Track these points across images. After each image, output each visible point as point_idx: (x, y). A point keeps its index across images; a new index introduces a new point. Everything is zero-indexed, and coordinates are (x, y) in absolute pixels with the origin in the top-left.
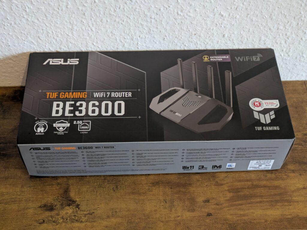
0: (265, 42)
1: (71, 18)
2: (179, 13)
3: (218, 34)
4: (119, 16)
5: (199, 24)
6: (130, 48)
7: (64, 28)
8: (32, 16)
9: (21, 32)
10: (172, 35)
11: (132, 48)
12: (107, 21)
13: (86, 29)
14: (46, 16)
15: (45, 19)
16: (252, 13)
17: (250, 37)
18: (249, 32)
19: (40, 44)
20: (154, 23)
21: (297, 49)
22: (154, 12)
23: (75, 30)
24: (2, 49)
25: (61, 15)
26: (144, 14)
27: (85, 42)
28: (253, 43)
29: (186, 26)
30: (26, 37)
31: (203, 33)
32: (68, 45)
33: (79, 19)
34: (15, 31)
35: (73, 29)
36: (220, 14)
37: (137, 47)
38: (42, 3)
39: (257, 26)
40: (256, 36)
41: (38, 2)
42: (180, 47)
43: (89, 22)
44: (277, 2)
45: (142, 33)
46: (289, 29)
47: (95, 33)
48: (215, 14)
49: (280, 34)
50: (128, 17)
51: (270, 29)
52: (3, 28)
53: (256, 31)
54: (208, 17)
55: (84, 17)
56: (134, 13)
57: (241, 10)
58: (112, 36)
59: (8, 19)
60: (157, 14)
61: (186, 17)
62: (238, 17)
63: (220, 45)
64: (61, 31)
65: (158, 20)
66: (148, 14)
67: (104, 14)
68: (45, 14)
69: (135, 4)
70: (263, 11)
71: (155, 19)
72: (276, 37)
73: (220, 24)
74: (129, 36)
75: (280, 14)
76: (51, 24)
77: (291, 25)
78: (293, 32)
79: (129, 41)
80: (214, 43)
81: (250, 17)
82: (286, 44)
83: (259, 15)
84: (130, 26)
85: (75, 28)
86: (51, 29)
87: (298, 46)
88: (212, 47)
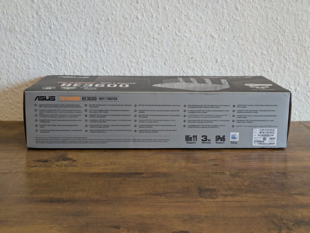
0: (253, 69)
1: (87, 37)
2: (177, 33)
3: (212, 58)
4: (128, 35)
5: (194, 47)
6: (135, 73)
7: (80, 48)
8: (55, 34)
9: (43, 52)
10: (172, 59)
11: (137, 73)
12: (117, 41)
13: (98, 50)
14: (67, 34)
15: (65, 37)
16: (237, 35)
17: (239, 62)
18: (238, 56)
19: (57, 67)
20: (157, 44)
21: (283, 79)
22: (156, 31)
23: (89, 51)
24: (22, 72)
25: (79, 33)
26: (148, 33)
27: (96, 66)
28: (243, 70)
29: (183, 48)
30: (46, 58)
31: (199, 57)
32: (82, 69)
33: (93, 38)
34: (37, 51)
35: (87, 50)
36: (211, 35)
37: (142, 72)
38: (65, 19)
39: (244, 50)
40: (245, 62)
41: (62, 18)
42: (180, 74)
43: (102, 42)
44: (256, 24)
45: (146, 56)
46: (272, 54)
47: (106, 55)
48: (207, 35)
49: (266, 60)
50: (134, 37)
51: (256, 54)
52: (28, 48)
53: (244, 56)
54: (202, 38)
55: (98, 36)
56: (140, 33)
57: (228, 32)
58: (120, 58)
59: (34, 37)
60: (159, 34)
61: (183, 38)
62: (226, 39)
63: (215, 72)
64: (77, 52)
65: (160, 41)
66: (151, 33)
67: (115, 33)
68: (66, 32)
69: (141, 22)
70: (246, 34)
71: (157, 39)
72: (262, 63)
73: (213, 47)
74: (135, 59)
75: (261, 37)
76: (70, 43)
77: (273, 50)
78: (276, 58)
79: (135, 66)
80: (209, 69)
81: (236, 40)
82: (273, 72)
83: (243, 38)
84: (136, 47)
85: (89, 49)
86: (69, 49)
87: (284, 75)
88: (207, 74)
